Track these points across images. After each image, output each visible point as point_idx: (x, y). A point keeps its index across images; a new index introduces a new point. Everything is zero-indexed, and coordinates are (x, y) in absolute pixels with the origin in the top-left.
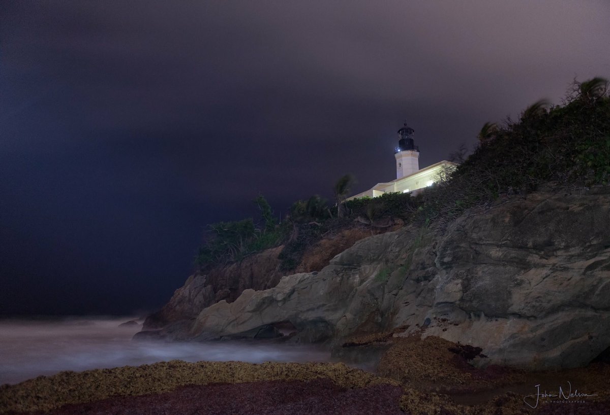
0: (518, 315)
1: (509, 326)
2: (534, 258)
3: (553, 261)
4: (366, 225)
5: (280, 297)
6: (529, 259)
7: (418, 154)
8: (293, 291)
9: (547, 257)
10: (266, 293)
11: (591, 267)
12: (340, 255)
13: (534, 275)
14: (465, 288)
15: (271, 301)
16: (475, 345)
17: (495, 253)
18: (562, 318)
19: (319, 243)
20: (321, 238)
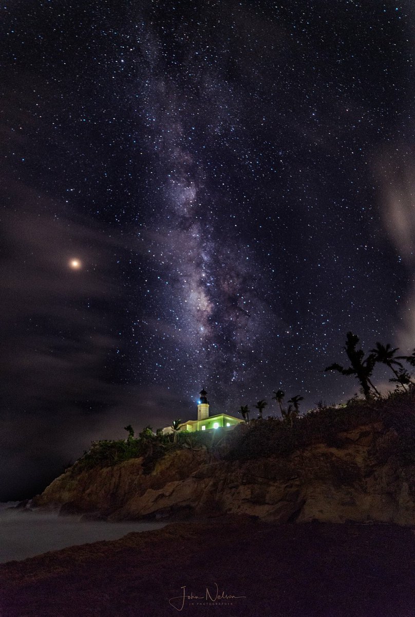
0: (268, 504)
1: (266, 507)
2: (271, 483)
3: (276, 484)
4: (188, 448)
5: (167, 494)
6: (270, 483)
7: (209, 405)
8: (173, 491)
9: (274, 483)
10: (160, 492)
11: (286, 487)
12: (195, 473)
13: (271, 489)
14: (252, 493)
15: (162, 496)
16: (257, 515)
17: (260, 480)
18: (279, 505)
19: (164, 457)
20: (165, 455)
